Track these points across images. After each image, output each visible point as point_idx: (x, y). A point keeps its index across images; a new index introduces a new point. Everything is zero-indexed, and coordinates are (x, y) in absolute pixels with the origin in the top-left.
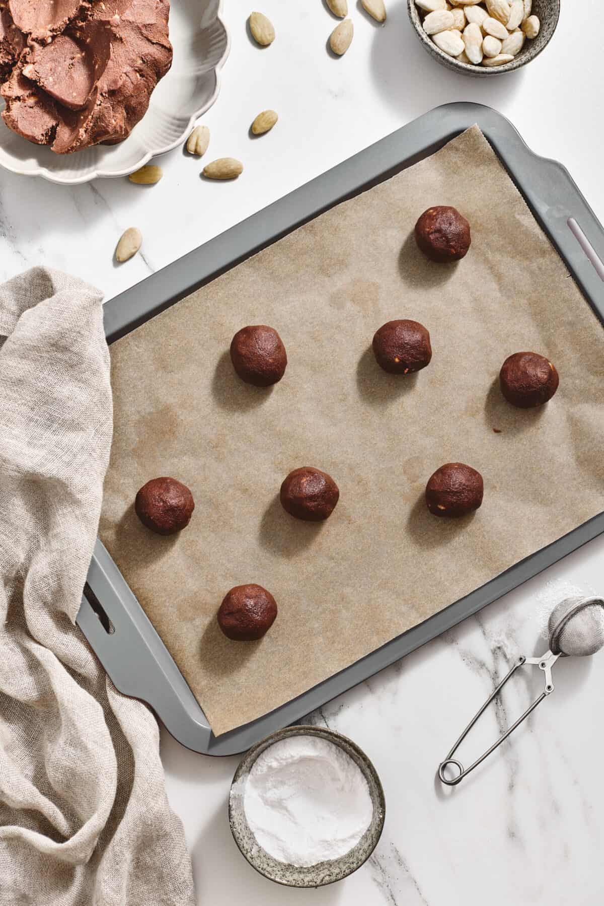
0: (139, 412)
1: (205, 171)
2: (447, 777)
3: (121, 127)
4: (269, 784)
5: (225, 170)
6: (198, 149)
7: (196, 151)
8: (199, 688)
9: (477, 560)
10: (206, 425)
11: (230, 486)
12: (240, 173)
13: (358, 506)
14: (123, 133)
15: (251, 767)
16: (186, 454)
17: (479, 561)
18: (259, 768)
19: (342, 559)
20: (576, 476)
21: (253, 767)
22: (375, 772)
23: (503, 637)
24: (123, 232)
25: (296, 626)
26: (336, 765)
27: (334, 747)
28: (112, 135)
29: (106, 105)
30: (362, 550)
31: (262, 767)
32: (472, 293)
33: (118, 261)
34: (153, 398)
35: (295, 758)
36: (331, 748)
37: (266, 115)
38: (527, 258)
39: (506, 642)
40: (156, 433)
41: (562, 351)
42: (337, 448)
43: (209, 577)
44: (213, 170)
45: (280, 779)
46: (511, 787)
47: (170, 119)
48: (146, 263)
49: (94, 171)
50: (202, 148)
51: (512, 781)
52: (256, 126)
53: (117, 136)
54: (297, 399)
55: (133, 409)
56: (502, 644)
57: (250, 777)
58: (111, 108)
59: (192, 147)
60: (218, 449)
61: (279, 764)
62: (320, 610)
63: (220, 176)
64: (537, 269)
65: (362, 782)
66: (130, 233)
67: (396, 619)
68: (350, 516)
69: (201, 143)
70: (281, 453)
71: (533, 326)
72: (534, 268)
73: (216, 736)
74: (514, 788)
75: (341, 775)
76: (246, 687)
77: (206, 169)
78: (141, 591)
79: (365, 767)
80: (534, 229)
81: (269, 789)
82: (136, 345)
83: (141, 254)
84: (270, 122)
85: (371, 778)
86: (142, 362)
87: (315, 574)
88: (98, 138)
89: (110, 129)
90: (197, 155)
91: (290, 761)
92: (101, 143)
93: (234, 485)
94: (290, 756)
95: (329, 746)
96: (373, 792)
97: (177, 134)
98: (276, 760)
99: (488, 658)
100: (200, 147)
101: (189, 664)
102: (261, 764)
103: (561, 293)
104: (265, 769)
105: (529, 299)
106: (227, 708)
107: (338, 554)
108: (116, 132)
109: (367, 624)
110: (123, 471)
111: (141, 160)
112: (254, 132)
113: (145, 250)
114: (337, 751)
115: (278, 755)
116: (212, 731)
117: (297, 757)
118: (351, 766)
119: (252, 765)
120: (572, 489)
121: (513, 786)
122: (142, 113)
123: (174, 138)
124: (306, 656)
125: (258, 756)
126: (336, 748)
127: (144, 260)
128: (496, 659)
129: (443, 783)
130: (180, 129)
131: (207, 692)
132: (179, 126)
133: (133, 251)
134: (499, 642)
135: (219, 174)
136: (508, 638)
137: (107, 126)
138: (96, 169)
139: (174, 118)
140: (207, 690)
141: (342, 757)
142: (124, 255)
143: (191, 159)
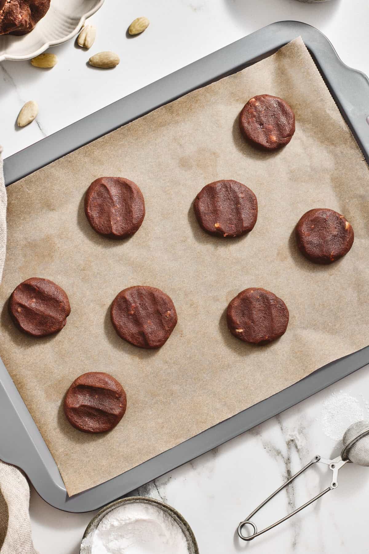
0: (26, 239)
1: (90, 60)
2: (244, 533)
3: (26, 21)
4: (111, 538)
5: (106, 61)
6: (86, 44)
7: (84, 44)
8: (57, 453)
9: (277, 372)
10: (76, 253)
11: (92, 301)
12: (118, 64)
13: (189, 323)
14: (28, 26)
15: (98, 525)
16: (59, 273)
17: (278, 373)
18: (104, 525)
19: (174, 363)
20: (357, 313)
21: (100, 524)
22: (193, 534)
23: (296, 433)
24: (24, 104)
25: (135, 412)
26: (163, 525)
27: (162, 512)
28: (19, 27)
29: (14, 3)
30: (190, 358)
31: (106, 525)
32: (289, 166)
33: (18, 127)
34: (38, 228)
35: (132, 520)
36: (159, 513)
37: (141, 20)
38: (333, 144)
39: (298, 437)
40: (38, 256)
41: (353, 217)
42: (176, 278)
43: (71, 369)
44: (97, 60)
45: (120, 534)
46: (294, 544)
47: (65, 19)
48: (40, 129)
49: (3, 54)
50: (89, 42)
51: (295, 540)
52: (132, 28)
53: (23, 28)
54: (148, 238)
55: (22, 236)
56: (295, 438)
57: (96, 532)
58: (19, 5)
59: (81, 41)
60: (85, 272)
61: (119, 524)
62: (154, 401)
63: (102, 65)
64: (340, 153)
65: (183, 539)
66: (28, 105)
67: (212, 413)
68: (182, 331)
69: (88, 39)
70: (133, 278)
71: (333, 196)
72: (338, 152)
73: (70, 496)
74: (296, 545)
75: (167, 533)
76: (93, 456)
77: (91, 59)
78: (18, 377)
79: (185, 530)
80: (340, 122)
81: (111, 541)
82: (28, 188)
83: (37, 122)
84: (144, 26)
85: (189, 538)
86: (31, 201)
87: (153, 373)
88: (8, 29)
89: (17, 22)
90: (85, 48)
91: (128, 522)
92: (10, 34)
93: (95, 301)
94: (128, 519)
95: (158, 511)
96: (190, 548)
97: (69, 30)
98: (117, 520)
99: (283, 448)
100: (88, 42)
101: (51, 435)
102: (106, 523)
103: (356, 173)
104: (108, 527)
105: (332, 175)
106: (78, 471)
107: (171, 359)
108: (22, 25)
109: (189, 415)
110: (11, 284)
111: (40, 48)
112: (130, 33)
113: (41, 120)
114: (165, 515)
115: (119, 517)
116: (67, 492)
117: (133, 519)
118: (175, 527)
119: (99, 523)
120: (353, 323)
121: (295, 544)
122: (44, 12)
123: (67, 33)
124: (141, 436)
125: (104, 517)
126: (164, 513)
127: (39, 127)
128: (289, 448)
129: (240, 538)
130: (72, 26)
131: (63, 457)
132: (72, 24)
133: (31, 119)
134: (292, 436)
135: (101, 64)
136: (299, 433)
137: (15, 19)
138: (6, 53)
139: (69, 18)
140: (63, 456)
141: (168, 520)
142: (23, 122)
143: (80, 51)
